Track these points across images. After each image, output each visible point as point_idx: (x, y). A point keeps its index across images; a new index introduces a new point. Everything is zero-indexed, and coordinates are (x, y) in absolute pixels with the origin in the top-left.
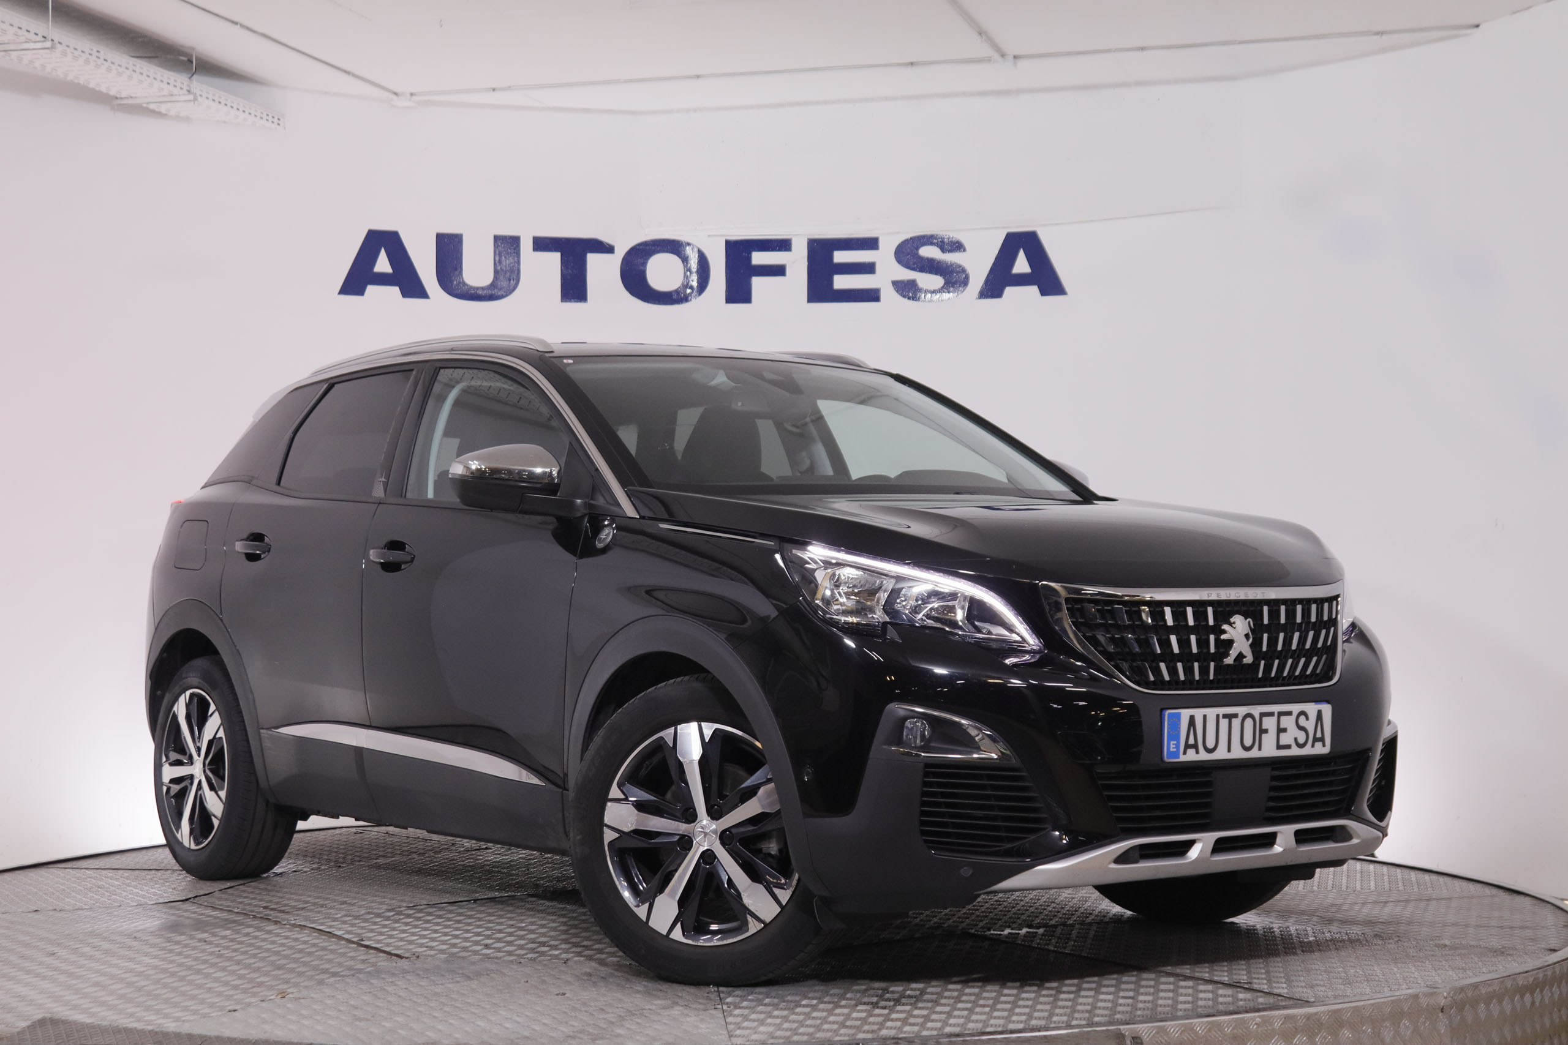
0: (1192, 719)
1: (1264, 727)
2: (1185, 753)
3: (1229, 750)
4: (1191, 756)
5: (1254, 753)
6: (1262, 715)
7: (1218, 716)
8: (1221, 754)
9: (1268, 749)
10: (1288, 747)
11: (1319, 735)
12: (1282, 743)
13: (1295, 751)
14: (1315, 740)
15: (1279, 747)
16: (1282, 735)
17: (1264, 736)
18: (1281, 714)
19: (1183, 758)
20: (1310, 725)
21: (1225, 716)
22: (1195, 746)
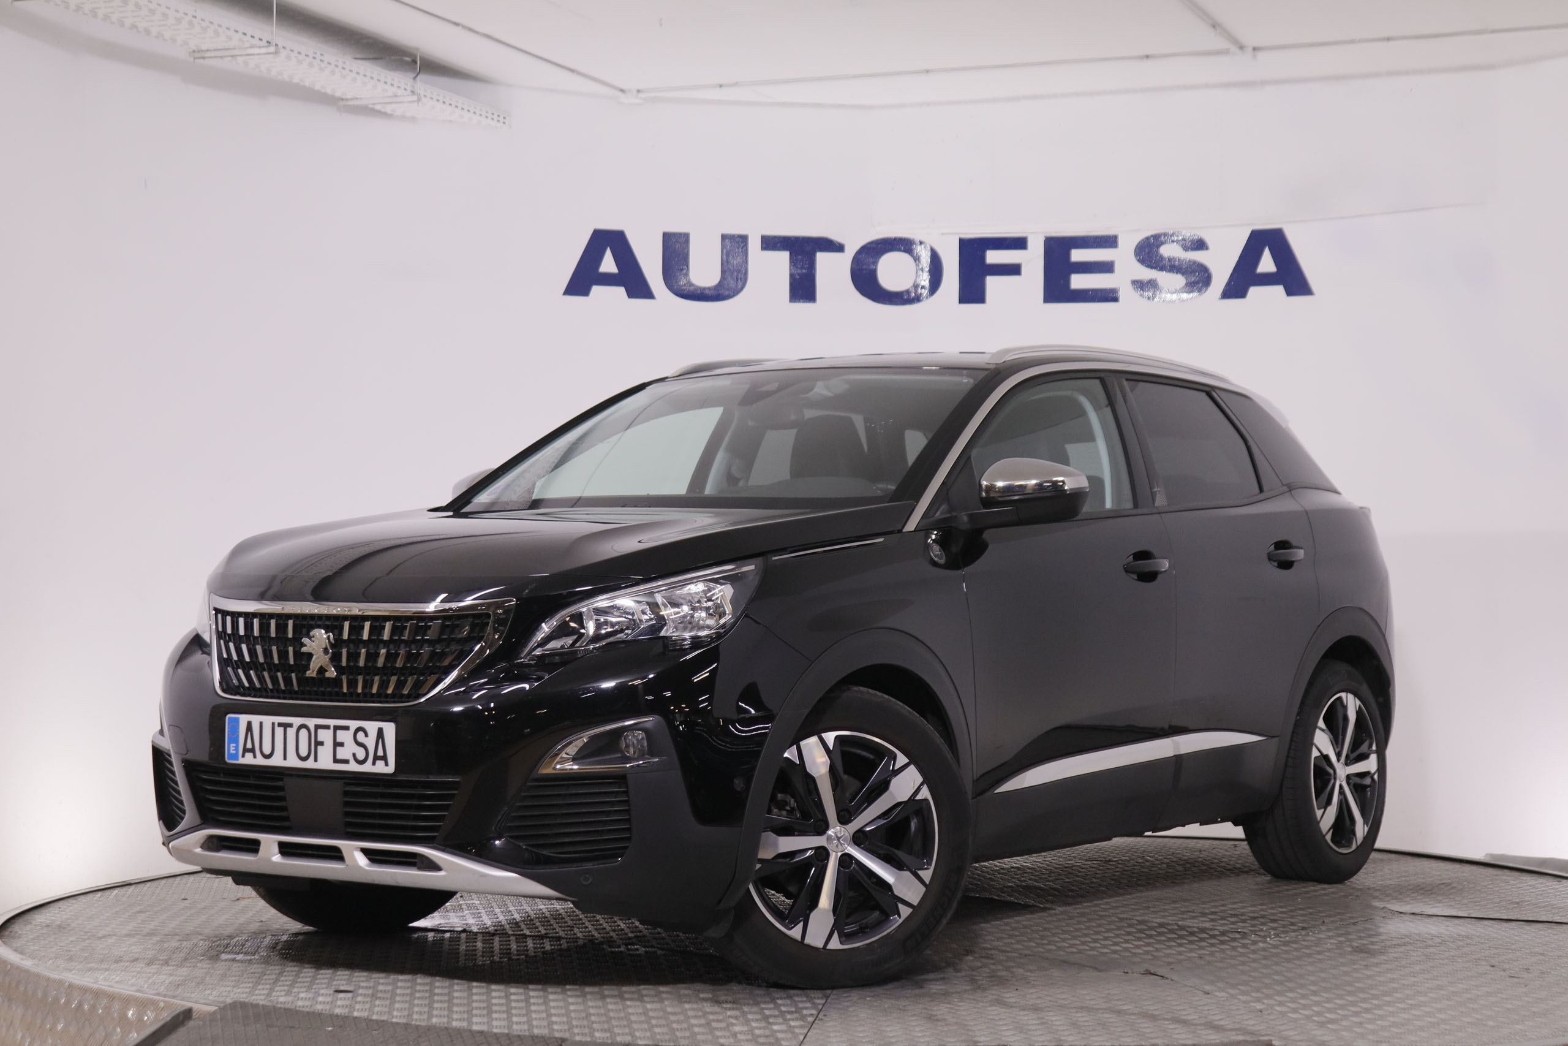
0: (249, 724)
1: (319, 739)
2: (243, 756)
3: (285, 758)
4: (248, 760)
5: (310, 764)
6: (317, 727)
7: (273, 724)
8: (277, 761)
9: (325, 762)
10: (346, 762)
11: (380, 753)
12: (339, 757)
13: (353, 767)
14: (376, 758)
15: (336, 761)
16: (339, 749)
17: (319, 748)
18: (336, 728)
19: (242, 761)
20: (370, 742)
21: (280, 725)
22: (252, 750)
